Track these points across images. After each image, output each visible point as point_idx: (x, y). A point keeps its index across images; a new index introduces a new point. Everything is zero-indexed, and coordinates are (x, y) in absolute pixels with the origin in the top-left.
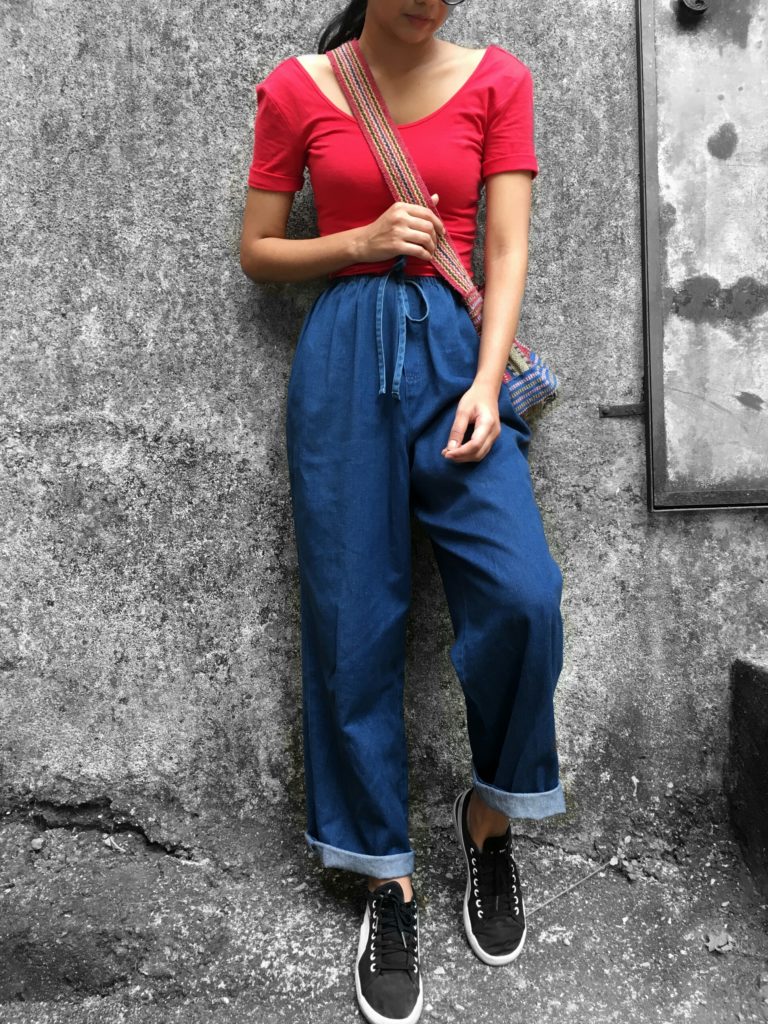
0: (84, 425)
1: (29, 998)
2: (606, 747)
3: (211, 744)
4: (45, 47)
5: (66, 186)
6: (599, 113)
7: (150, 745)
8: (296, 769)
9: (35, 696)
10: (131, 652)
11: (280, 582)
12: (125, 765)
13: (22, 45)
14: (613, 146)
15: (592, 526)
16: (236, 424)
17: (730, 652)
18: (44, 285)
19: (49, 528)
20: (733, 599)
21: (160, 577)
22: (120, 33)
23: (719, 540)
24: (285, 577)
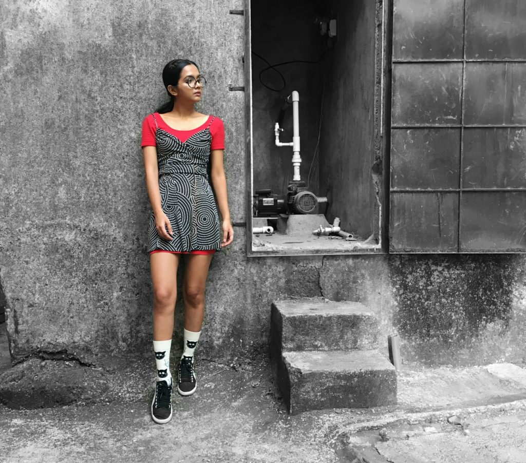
0: (59, 225)
1: (45, 407)
2: (232, 331)
3: (102, 331)
4: (46, 96)
5: (53, 144)
6: (233, 130)
7: (81, 332)
8: (131, 339)
9: (41, 316)
10: (75, 301)
11: (127, 278)
12: (72, 339)
13: (38, 95)
14: (238, 141)
15: (229, 261)
16: (112, 225)
17: (271, 300)
18: (45, 177)
19: (46, 259)
20: (272, 284)
21: (85, 276)
22: (73, 93)
23: (269, 266)
24: (128, 276)
